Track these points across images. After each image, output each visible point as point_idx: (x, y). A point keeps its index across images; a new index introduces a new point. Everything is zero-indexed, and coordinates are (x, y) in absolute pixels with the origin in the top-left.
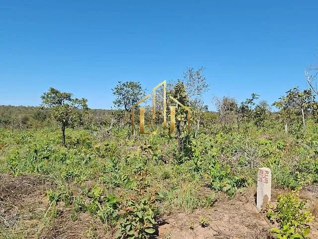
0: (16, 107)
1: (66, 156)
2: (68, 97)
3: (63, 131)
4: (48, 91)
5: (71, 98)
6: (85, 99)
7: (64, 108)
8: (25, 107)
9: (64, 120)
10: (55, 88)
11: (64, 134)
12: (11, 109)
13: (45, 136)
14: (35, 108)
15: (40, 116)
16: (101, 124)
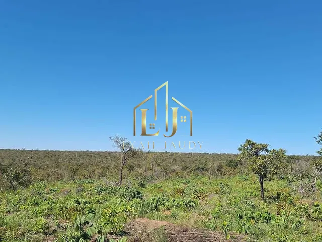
0: (210, 154)
1: (269, 214)
2: (264, 148)
3: (262, 184)
4: (244, 143)
5: (268, 149)
6: (283, 149)
7: (261, 160)
8: (218, 154)
9: (262, 173)
10: (251, 140)
11: (262, 187)
12: (206, 156)
13: (240, 185)
14: (226, 155)
15: (233, 163)
16: (302, 177)
